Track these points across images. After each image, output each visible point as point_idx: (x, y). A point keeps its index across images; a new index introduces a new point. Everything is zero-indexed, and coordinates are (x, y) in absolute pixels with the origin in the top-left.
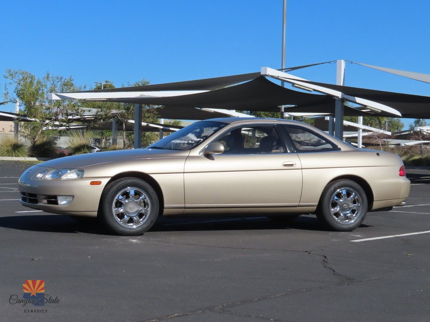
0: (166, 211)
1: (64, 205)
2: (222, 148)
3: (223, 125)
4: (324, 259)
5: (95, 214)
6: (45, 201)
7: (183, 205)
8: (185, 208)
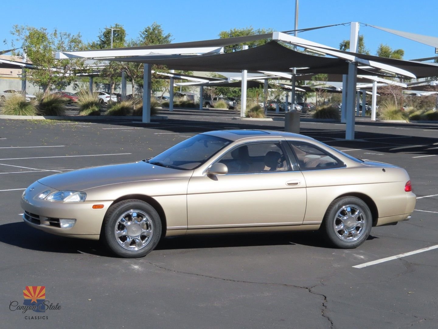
0: (168, 233)
1: (66, 228)
2: (226, 169)
3: (228, 143)
4: (323, 301)
5: (97, 237)
6: (48, 223)
7: (186, 227)
8: (188, 229)
